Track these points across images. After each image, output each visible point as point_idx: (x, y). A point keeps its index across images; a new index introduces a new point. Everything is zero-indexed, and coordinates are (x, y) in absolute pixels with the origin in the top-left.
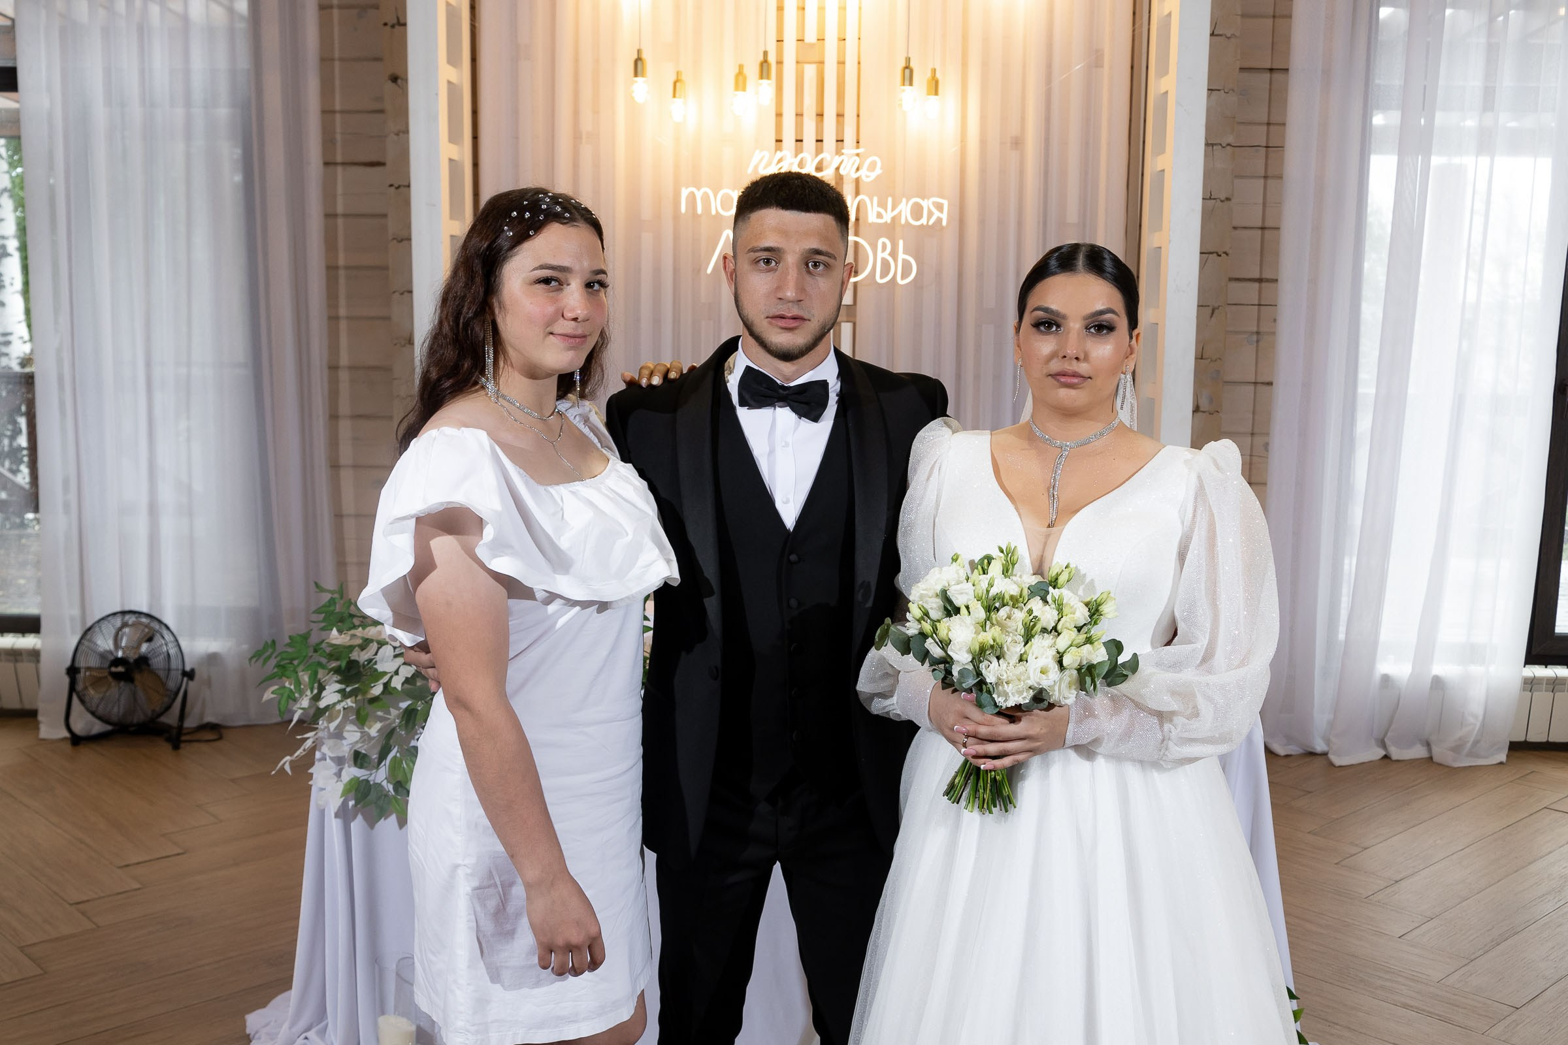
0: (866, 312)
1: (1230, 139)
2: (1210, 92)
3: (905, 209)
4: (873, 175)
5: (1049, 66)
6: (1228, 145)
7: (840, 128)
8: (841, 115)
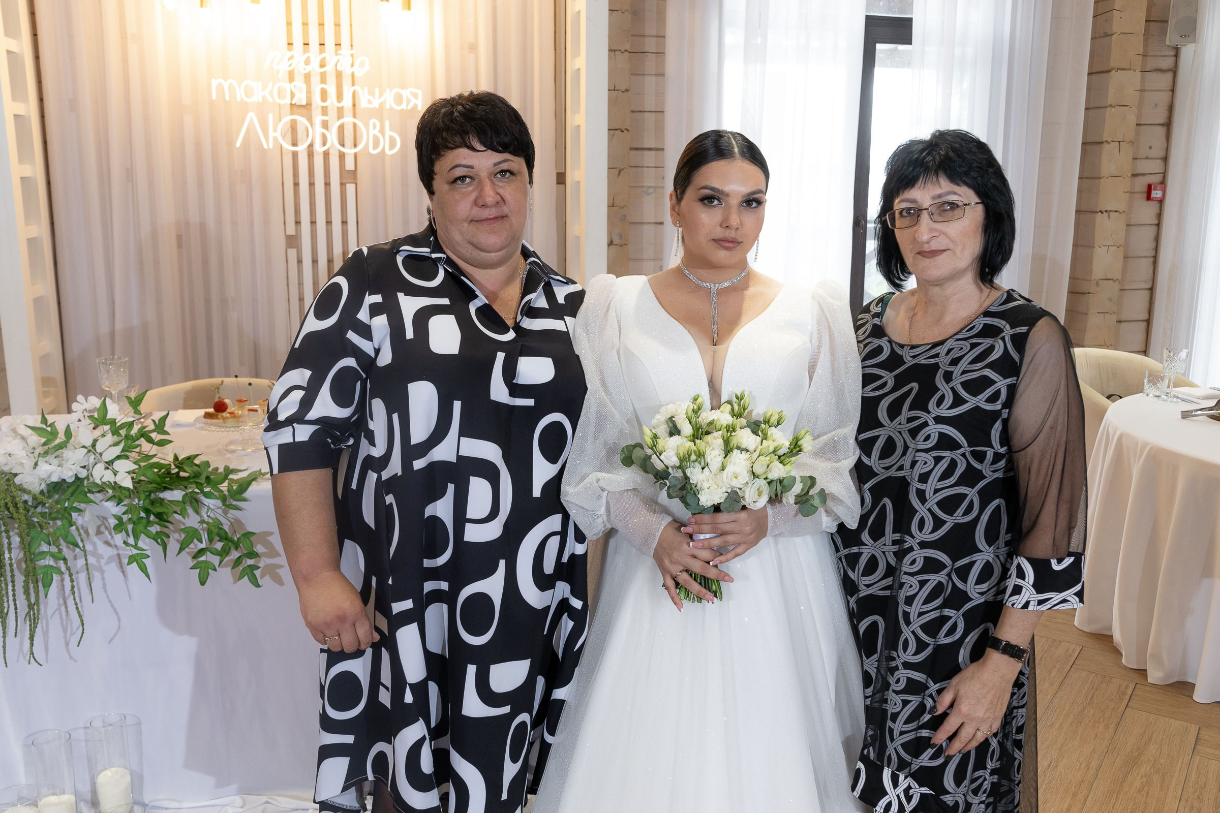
0: (364, 176)
1: (628, 47)
2: (611, 12)
6: (626, 51)
7: (338, 34)
8: (337, 25)
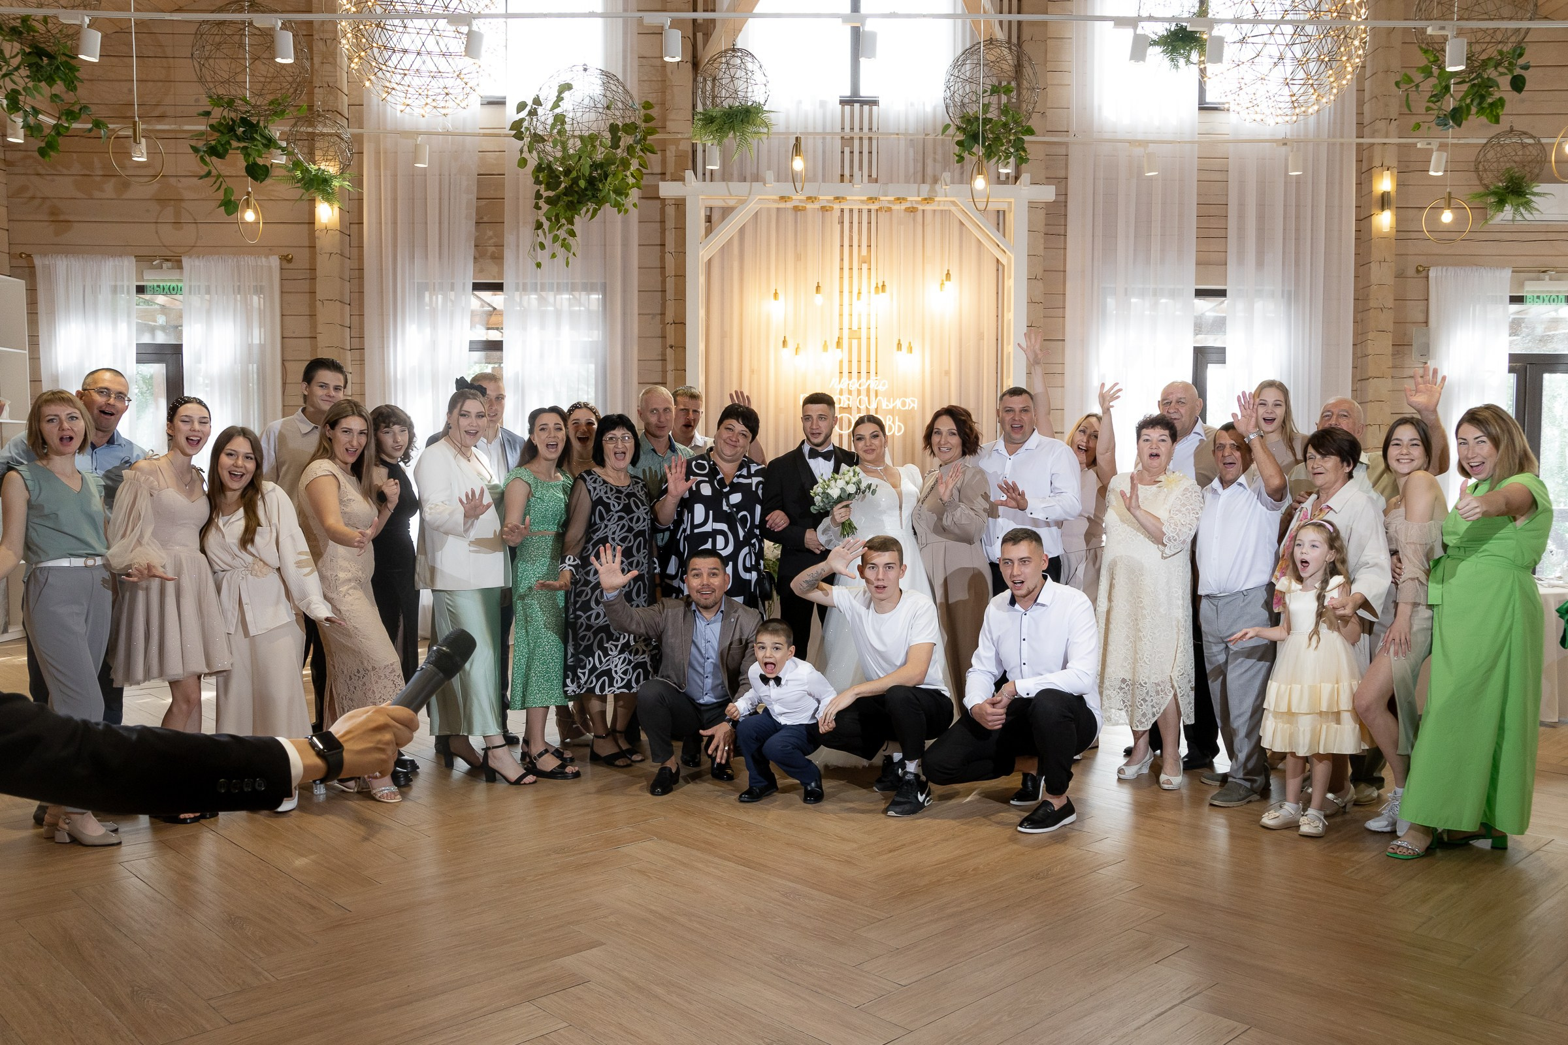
3: (898, 403)
4: (884, 388)
5: (961, 339)
7: (868, 367)
8: (869, 361)
